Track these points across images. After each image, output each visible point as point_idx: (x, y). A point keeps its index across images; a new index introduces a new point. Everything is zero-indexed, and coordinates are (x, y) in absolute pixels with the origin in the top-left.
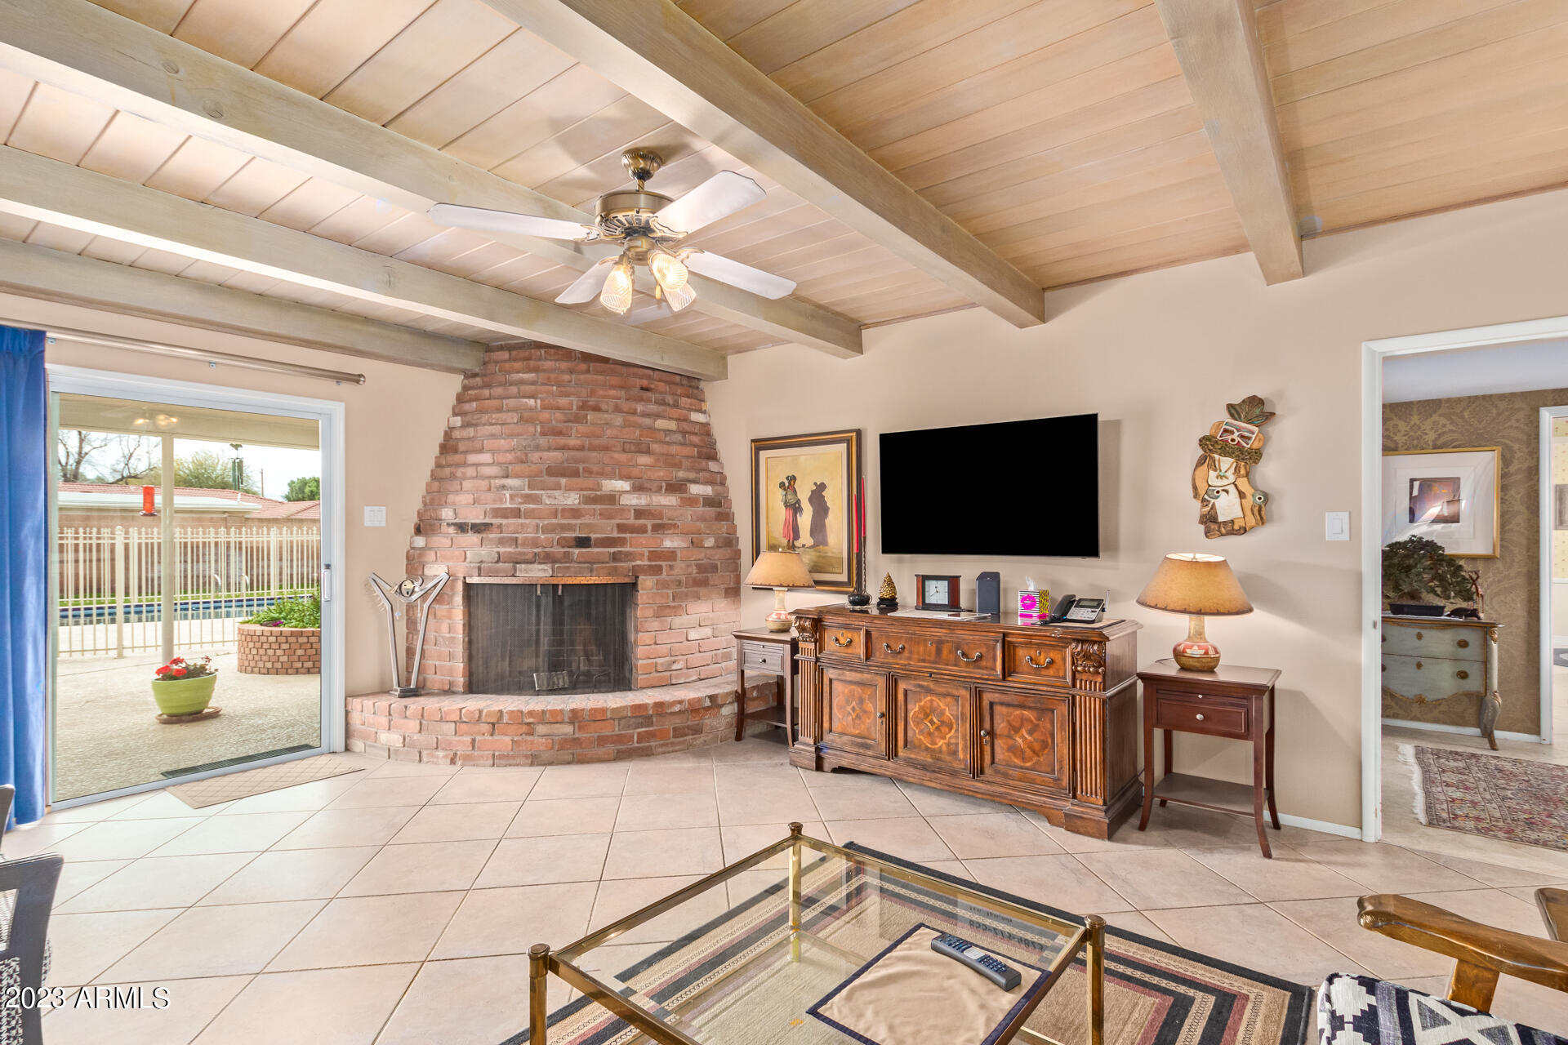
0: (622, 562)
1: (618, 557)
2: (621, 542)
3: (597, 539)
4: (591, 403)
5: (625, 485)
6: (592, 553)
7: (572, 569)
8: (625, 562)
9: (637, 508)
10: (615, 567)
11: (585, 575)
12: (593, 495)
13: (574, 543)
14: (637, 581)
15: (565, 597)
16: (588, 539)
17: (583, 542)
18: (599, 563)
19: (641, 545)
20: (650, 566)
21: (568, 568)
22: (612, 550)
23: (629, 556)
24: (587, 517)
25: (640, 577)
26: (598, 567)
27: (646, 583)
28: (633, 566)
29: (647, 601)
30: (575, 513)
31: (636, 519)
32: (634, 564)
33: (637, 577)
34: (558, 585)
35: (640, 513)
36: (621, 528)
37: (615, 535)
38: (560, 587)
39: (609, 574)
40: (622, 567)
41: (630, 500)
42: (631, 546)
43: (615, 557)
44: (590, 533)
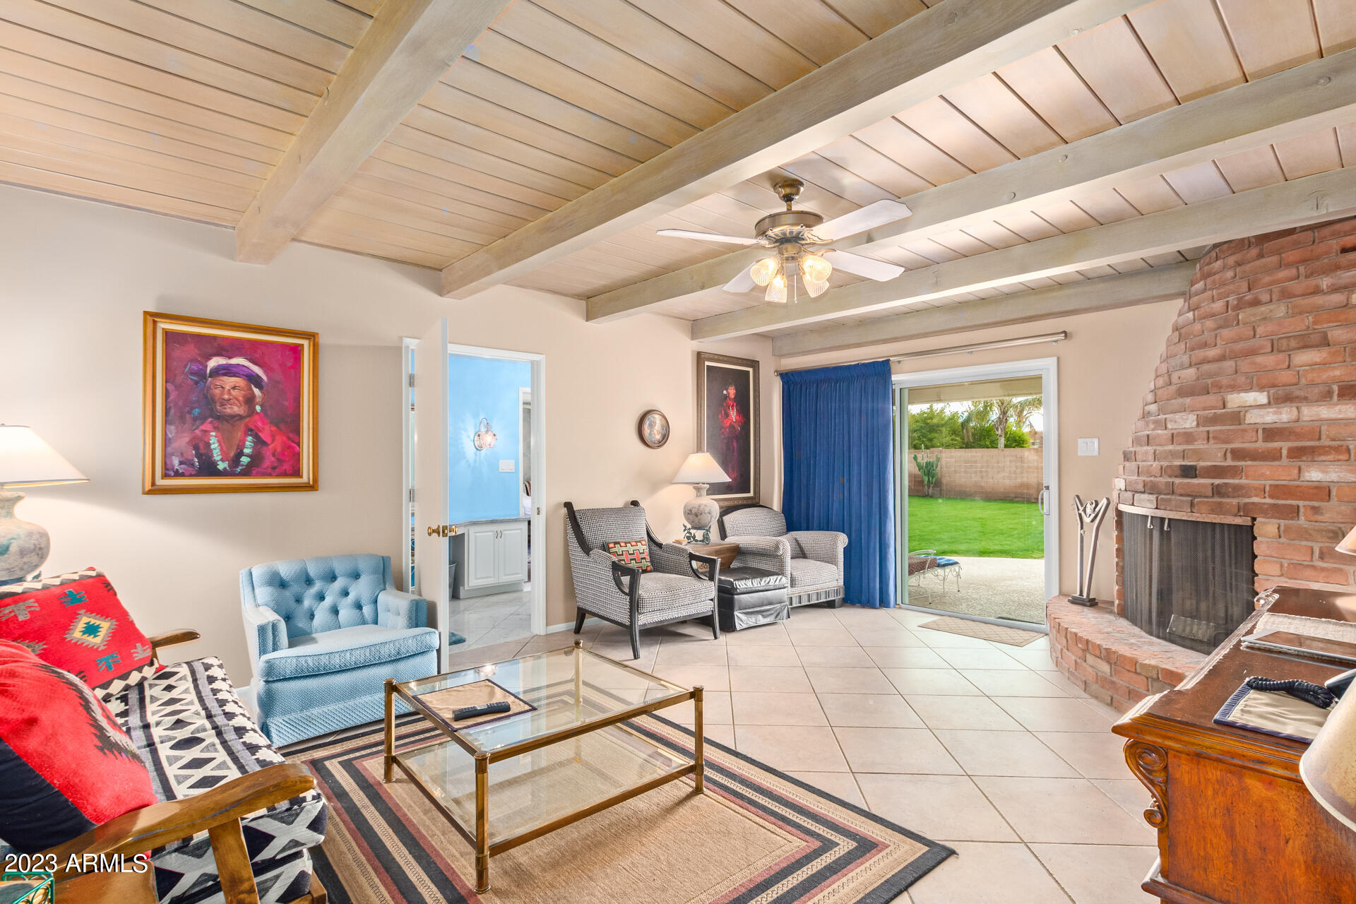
0: (1228, 497)
1: (1223, 491)
2: (1234, 471)
3: (1203, 468)
4: (1246, 298)
5: (1262, 398)
6: (1194, 485)
7: (1173, 503)
8: (1234, 497)
9: (1266, 426)
10: (1220, 503)
11: (1185, 510)
12: (1211, 415)
13: (1178, 472)
14: (1254, 525)
15: (1172, 533)
16: (1193, 468)
17: (1188, 472)
18: (1200, 496)
19: (1263, 476)
20: (1274, 505)
21: (1170, 500)
22: (1217, 481)
23: (1238, 490)
24: (1199, 442)
25: (1258, 519)
26: (1200, 502)
27: (1266, 529)
28: (1246, 504)
29: (1268, 552)
30: (1188, 437)
31: (1265, 441)
32: (1247, 500)
33: (1254, 519)
34: (1164, 518)
35: (1271, 433)
36: (1238, 454)
37: (1229, 462)
38: (1167, 521)
39: (1213, 511)
40: (1228, 504)
41: (1262, 416)
42: (1247, 477)
43: (1217, 491)
44: (1199, 460)
